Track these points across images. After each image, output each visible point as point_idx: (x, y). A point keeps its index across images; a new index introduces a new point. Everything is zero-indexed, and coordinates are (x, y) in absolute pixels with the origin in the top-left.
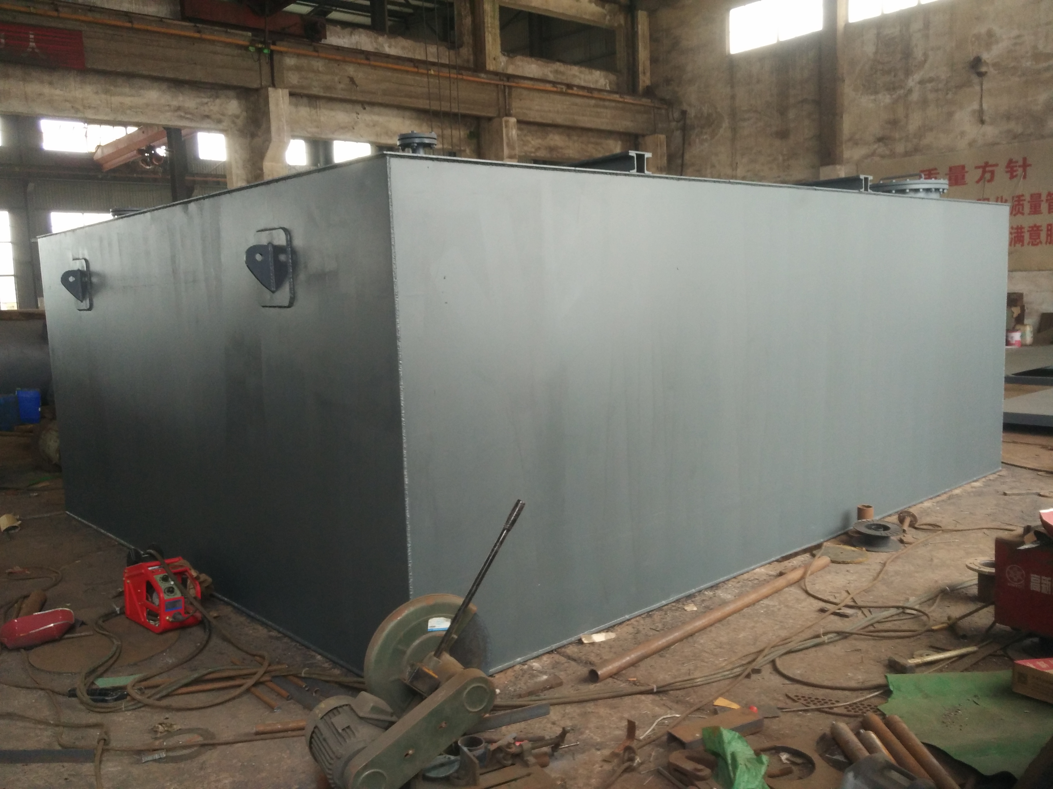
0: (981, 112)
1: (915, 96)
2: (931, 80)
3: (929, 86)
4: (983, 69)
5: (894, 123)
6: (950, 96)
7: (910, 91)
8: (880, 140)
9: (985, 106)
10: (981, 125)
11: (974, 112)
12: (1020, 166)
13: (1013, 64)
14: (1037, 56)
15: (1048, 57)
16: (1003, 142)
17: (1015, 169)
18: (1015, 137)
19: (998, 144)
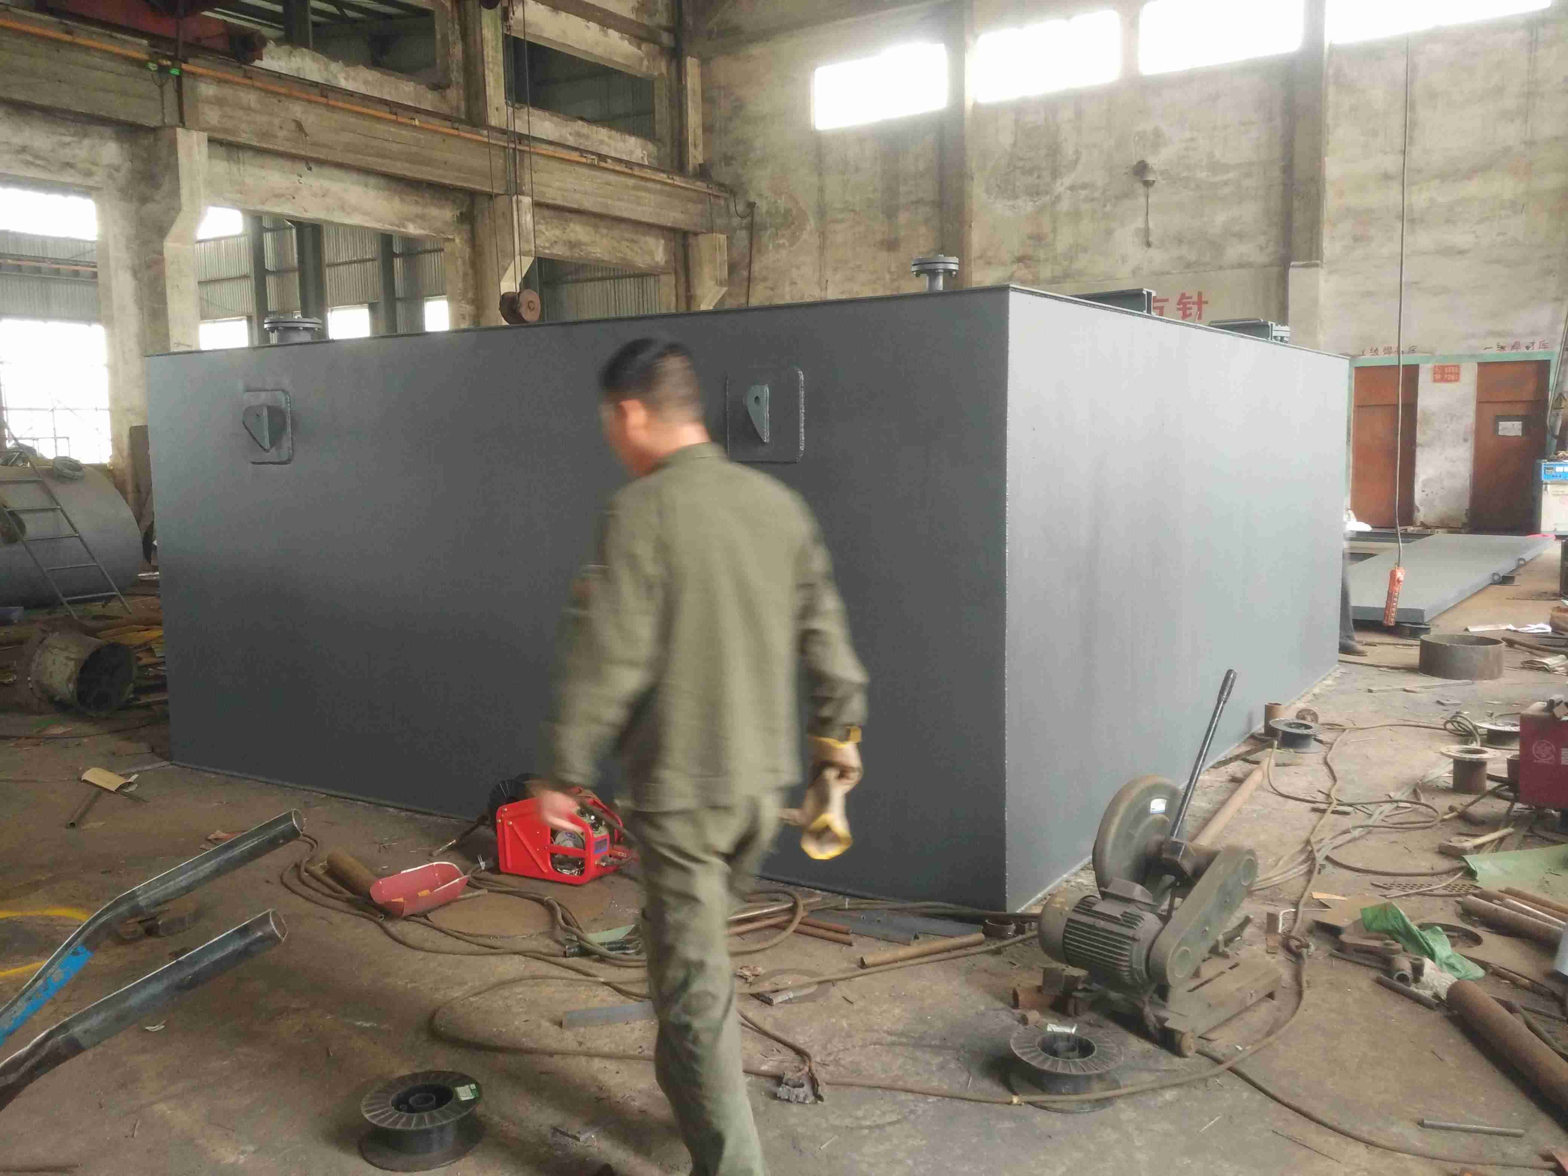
0: (1147, 231)
1: (1064, 206)
2: (1084, 186)
3: (1083, 193)
4: (1151, 178)
5: (1038, 238)
6: (1108, 208)
7: (1058, 198)
8: (1021, 259)
9: (1151, 225)
10: (1147, 248)
11: (1138, 230)
12: (1194, 303)
13: (1185, 174)
14: (1215, 167)
15: (1226, 168)
16: (1174, 271)
17: (1188, 306)
18: (1188, 265)
19: (1168, 273)
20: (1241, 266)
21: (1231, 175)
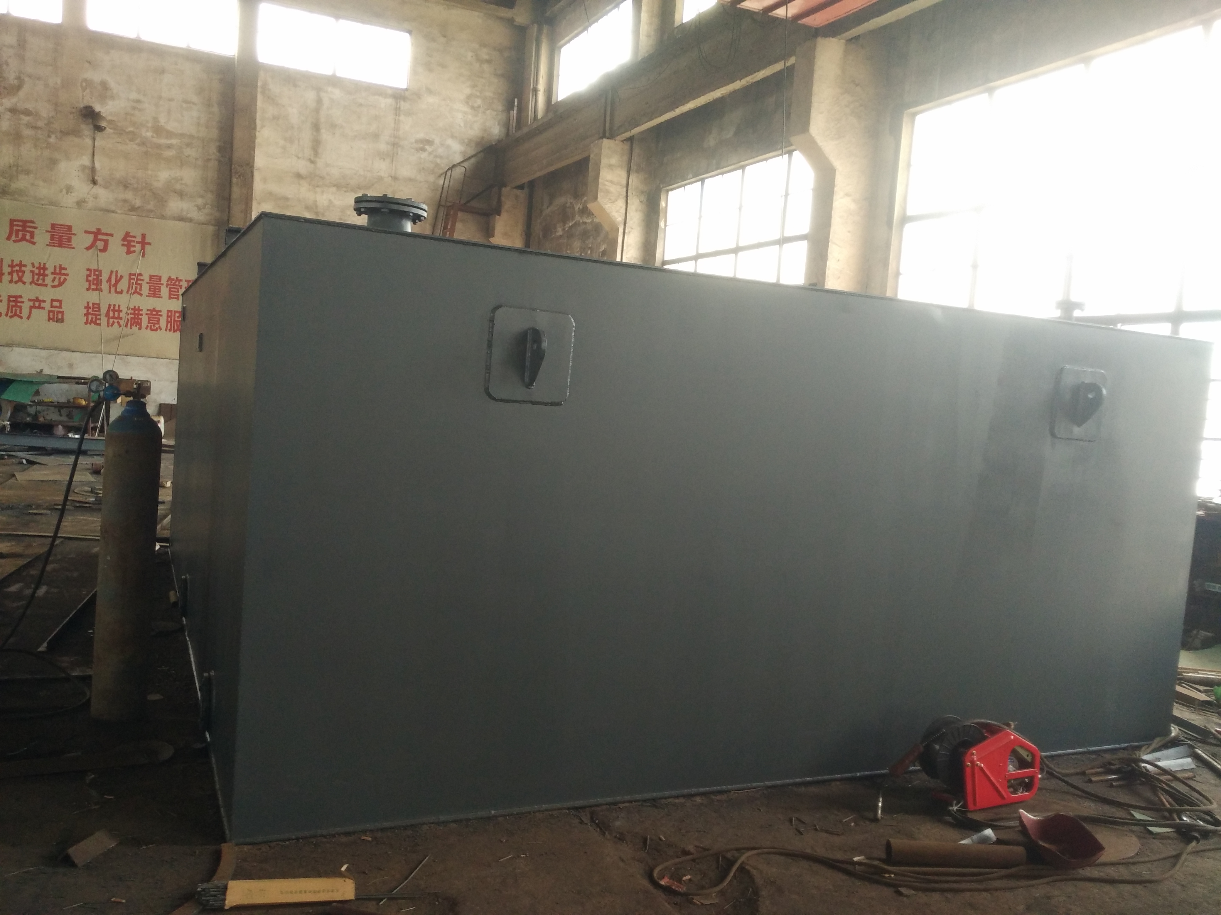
0: (93, 170)
2: (27, 113)
3: (25, 119)
4: (103, 124)
6: (53, 140)
9: (97, 165)
10: (93, 185)
11: (84, 168)
12: (138, 242)
13: (131, 129)
14: (158, 130)
15: (170, 134)
16: (119, 211)
17: (132, 244)
18: (133, 209)
19: (113, 212)
20: (181, 219)
21: (174, 141)
